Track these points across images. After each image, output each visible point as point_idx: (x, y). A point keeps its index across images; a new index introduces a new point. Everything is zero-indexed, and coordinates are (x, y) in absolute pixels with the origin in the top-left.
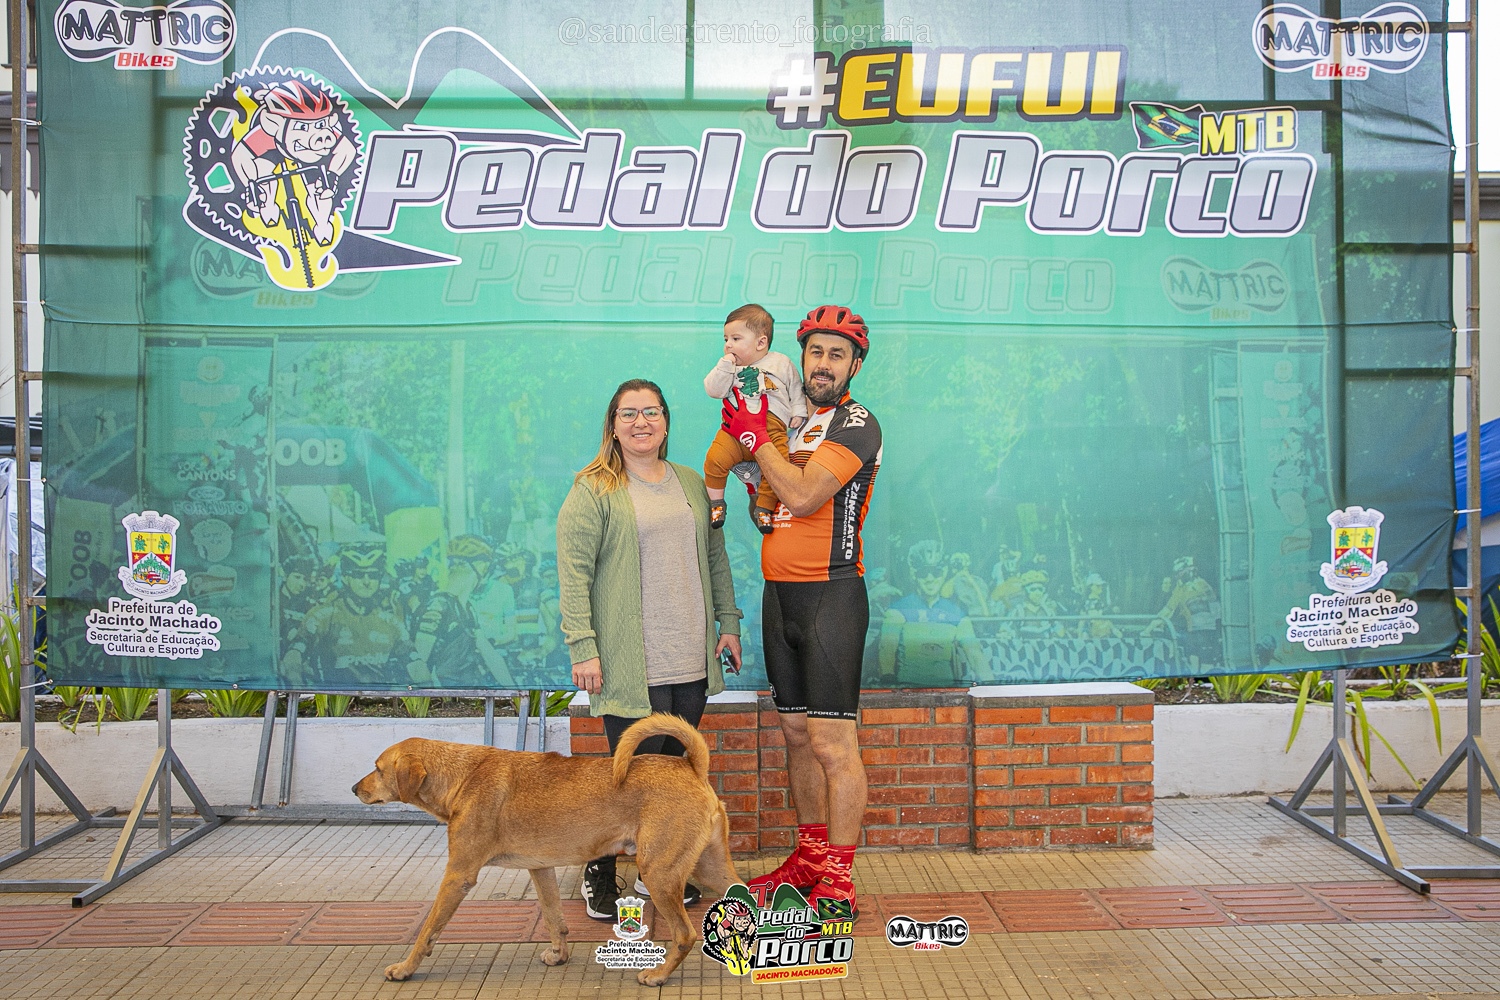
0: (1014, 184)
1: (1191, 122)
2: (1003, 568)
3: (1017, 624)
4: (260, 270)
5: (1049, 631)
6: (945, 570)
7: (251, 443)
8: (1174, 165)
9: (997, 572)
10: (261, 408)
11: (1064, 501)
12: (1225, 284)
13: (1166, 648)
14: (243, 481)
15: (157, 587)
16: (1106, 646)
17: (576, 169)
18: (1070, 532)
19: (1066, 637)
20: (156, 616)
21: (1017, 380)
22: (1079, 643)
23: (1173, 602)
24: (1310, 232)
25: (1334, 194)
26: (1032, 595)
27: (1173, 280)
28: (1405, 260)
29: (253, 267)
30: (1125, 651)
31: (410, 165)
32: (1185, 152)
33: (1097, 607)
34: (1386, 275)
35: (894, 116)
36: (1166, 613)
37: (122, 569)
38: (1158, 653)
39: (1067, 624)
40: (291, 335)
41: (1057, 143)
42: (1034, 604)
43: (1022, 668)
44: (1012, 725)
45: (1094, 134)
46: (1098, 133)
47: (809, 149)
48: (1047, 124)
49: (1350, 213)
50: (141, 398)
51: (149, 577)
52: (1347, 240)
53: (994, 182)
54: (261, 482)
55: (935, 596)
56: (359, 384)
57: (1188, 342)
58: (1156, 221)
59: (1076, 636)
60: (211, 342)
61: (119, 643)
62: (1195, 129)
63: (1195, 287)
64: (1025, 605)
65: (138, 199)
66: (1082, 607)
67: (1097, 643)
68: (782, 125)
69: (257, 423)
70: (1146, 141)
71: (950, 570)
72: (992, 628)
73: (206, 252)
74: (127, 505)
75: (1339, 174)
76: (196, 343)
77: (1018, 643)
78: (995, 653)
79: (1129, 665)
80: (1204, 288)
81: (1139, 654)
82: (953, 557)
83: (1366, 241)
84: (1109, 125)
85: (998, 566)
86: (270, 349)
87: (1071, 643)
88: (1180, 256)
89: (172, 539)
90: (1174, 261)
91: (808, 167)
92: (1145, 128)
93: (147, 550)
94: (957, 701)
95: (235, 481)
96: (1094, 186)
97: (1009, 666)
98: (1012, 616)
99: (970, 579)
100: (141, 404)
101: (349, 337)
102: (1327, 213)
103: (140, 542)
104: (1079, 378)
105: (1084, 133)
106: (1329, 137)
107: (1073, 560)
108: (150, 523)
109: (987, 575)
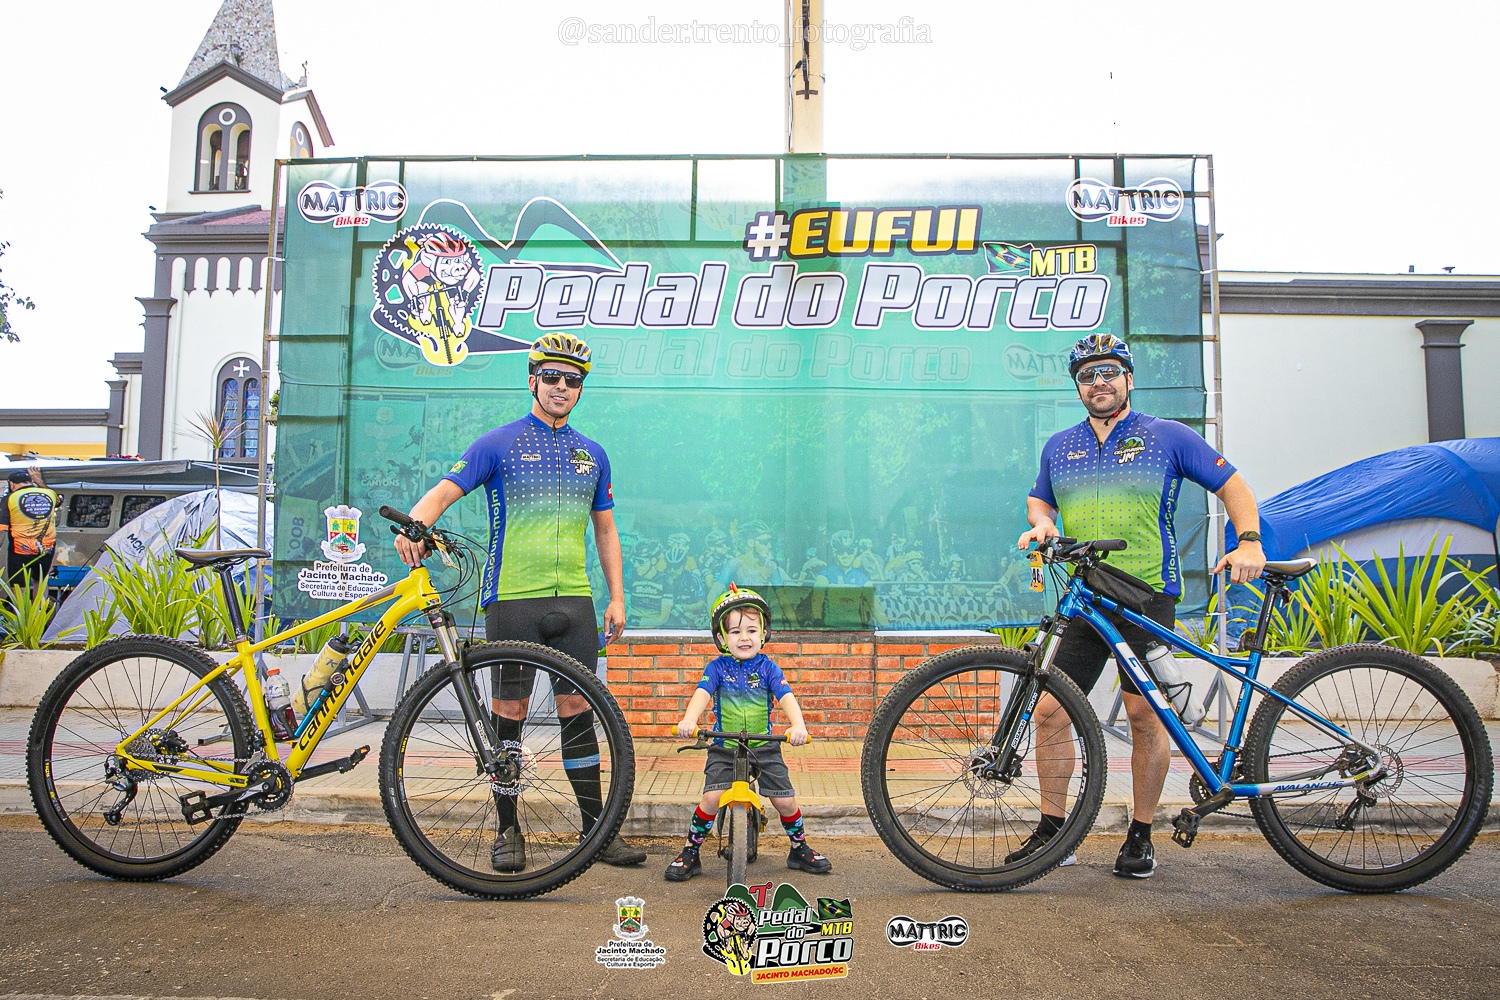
0: (905, 297)
1: (1025, 255)
2: (894, 549)
3: (902, 586)
4: (419, 353)
5: (924, 591)
6: (856, 550)
7: (410, 463)
8: (1013, 283)
9: (890, 552)
10: (417, 439)
11: (935, 506)
12: (1047, 363)
13: (1004, 605)
14: (404, 487)
15: (348, 554)
16: (962, 601)
17: (620, 288)
18: (939, 526)
19: (935, 595)
20: (344, 573)
21: (905, 426)
22: (944, 600)
23: (1009, 574)
24: (1107, 327)
25: (1122, 302)
26: (913, 567)
27: (1011, 360)
28: (1171, 346)
29: (414, 350)
30: (976, 606)
31: (514, 286)
32: (1021, 275)
33: (957, 576)
34: (1158, 356)
35: (826, 253)
36: (1003, 581)
37: (324, 542)
38: (999, 607)
39: (937, 587)
40: (439, 394)
41: (934, 270)
42: (914, 573)
43: (907, 616)
44: (902, 656)
45: (957, 263)
46: (961, 262)
47: (770, 275)
48: (927, 258)
49: (1133, 315)
50: (340, 431)
51: (342, 548)
52: (1131, 333)
53: (891, 296)
54: (415, 488)
55: (848, 567)
56: (480, 426)
57: (1021, 401)
58: (1000, 321)
59: (942, 595)
60: (386, 397)
61: (320, 590)
62: (1027, 260)
63: (1026, 365)
64: (909, 573)
65: (343, 307)
66: (946, 575)
67: (957, 599)
68: (753, 259)
69: (414, 449)
70: (994, 267)
71: (859, 550)
72: (887, 588)
73: (384, 341)
74: (328, 501)
75: (1125, 290)
76: (376, 398)
77: (903, 598)
78: (889, 606)
79: (979, 615)
80: (1032, 364)
81: (985, 608)
82: (861, 541)
83: (1145, 333)
84: (969, 257)
85: (891, 547)
86: (422, 403)
87: (939, 599)
88: (1018, 344)
89: (356, 523)
90: (1013, 347)
91: (770, 286)
92: (993, 259)
93: (340, 530)
94: (866, 640)
95: (399, 487)
96: (958, 298)
97: (898, 615)
98: (899, 581)
99: (872, 556)
100: (339, 436)
101: (473, 396)
102: (1119, 314)
103: (336, 525)
104: (946, 424)
105: (952, 263)
106: (1118, 264)
107: (941, 546)
108: (344, 513)
109: (883, 554)
